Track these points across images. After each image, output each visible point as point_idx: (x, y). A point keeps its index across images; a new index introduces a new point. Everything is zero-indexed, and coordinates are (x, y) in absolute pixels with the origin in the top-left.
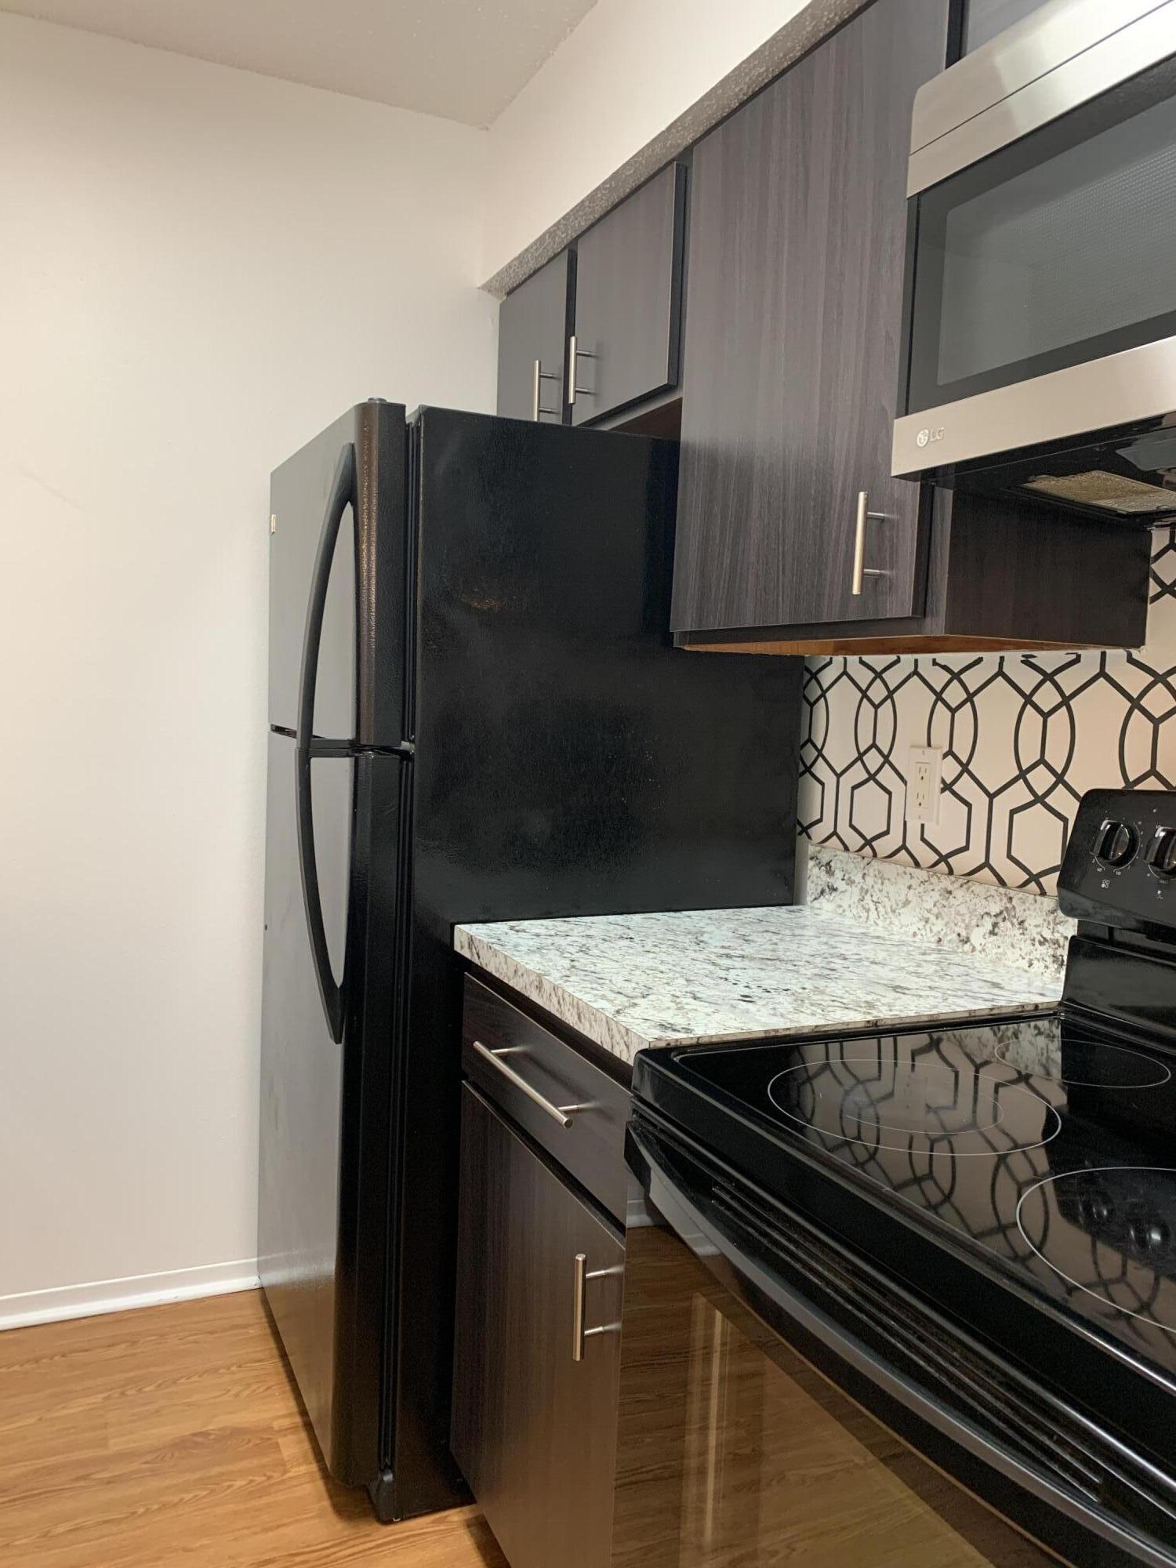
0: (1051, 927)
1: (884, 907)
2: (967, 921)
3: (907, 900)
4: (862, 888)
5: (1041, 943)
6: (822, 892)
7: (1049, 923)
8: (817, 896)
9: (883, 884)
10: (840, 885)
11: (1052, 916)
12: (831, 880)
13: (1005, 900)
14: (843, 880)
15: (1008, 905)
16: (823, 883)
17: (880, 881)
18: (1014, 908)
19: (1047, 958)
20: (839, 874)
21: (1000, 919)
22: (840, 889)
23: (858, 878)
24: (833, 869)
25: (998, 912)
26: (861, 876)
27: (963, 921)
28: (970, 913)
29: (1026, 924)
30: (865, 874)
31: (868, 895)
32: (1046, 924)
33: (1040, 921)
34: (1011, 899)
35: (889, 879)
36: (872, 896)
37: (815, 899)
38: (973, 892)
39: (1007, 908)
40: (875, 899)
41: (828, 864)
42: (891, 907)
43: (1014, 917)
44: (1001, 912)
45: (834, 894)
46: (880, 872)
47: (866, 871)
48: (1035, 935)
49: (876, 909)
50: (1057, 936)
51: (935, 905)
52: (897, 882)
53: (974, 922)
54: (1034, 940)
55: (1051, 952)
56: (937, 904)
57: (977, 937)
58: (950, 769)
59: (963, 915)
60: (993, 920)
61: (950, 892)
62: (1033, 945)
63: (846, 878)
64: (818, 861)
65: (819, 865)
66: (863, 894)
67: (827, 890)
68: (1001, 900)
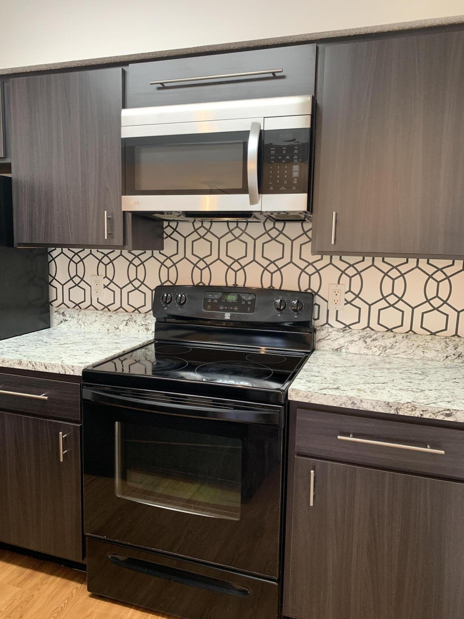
0: (144, 321)
1: (87, 323)
2: (117, 323)
3: (95, 320)
4: (78, 319)
5: (141, 326)
6: (61, 322)
7: (144, 320)
8: (59, 323)
9: (86, 316)
10: (69, 319)
11: (144, 318)
12: (65, 318)
13: (129, 316)
14: (70, 317)
15: (131, 317)
16: (61, 319)
17: (85, 316)
18: (133, 318)
19: (144, 329)
20: (68, 316)
21: (128, 321)
22: (69, 320)
23: (76, 316)
24: (65, 314)
25: (128, 319)
26: (77, 315)
27: (116, 323)
28: (118, 321)
29: (137, 321)
30: (79, 314)
31: (81, 320)
32: (143, 320)
33: (141, 320)
34: (131, 315)
35: (88, 315)
36: (82, 321)
37: (59, 324)
38: (119, 315)
39: (130, 318)
40: (83, 321)
41: (63, 313)
42: (90, 323)
43: (133, 320)
44: (129, 319)
45: (66, 322)
46: (84, 313)
47: (79, 313)
48: (140, 324)
49: (84, 324)
50: (146, 323)
51: (106, 320)
52: (91, 315)
53: (120, 323)
54: (139, 325)
55: (145, 327)
56: (107, 320)
57: (121, 327)
58: (107, 282)
59: (116, 322)
60: (126, 322)
61: (111, 316)
62: (139, 326)
63: (71, 316)
64: (58, 313)
65: (59, 314)
66: (79, 320)
67: (63, 321)
68: (128, 316)
